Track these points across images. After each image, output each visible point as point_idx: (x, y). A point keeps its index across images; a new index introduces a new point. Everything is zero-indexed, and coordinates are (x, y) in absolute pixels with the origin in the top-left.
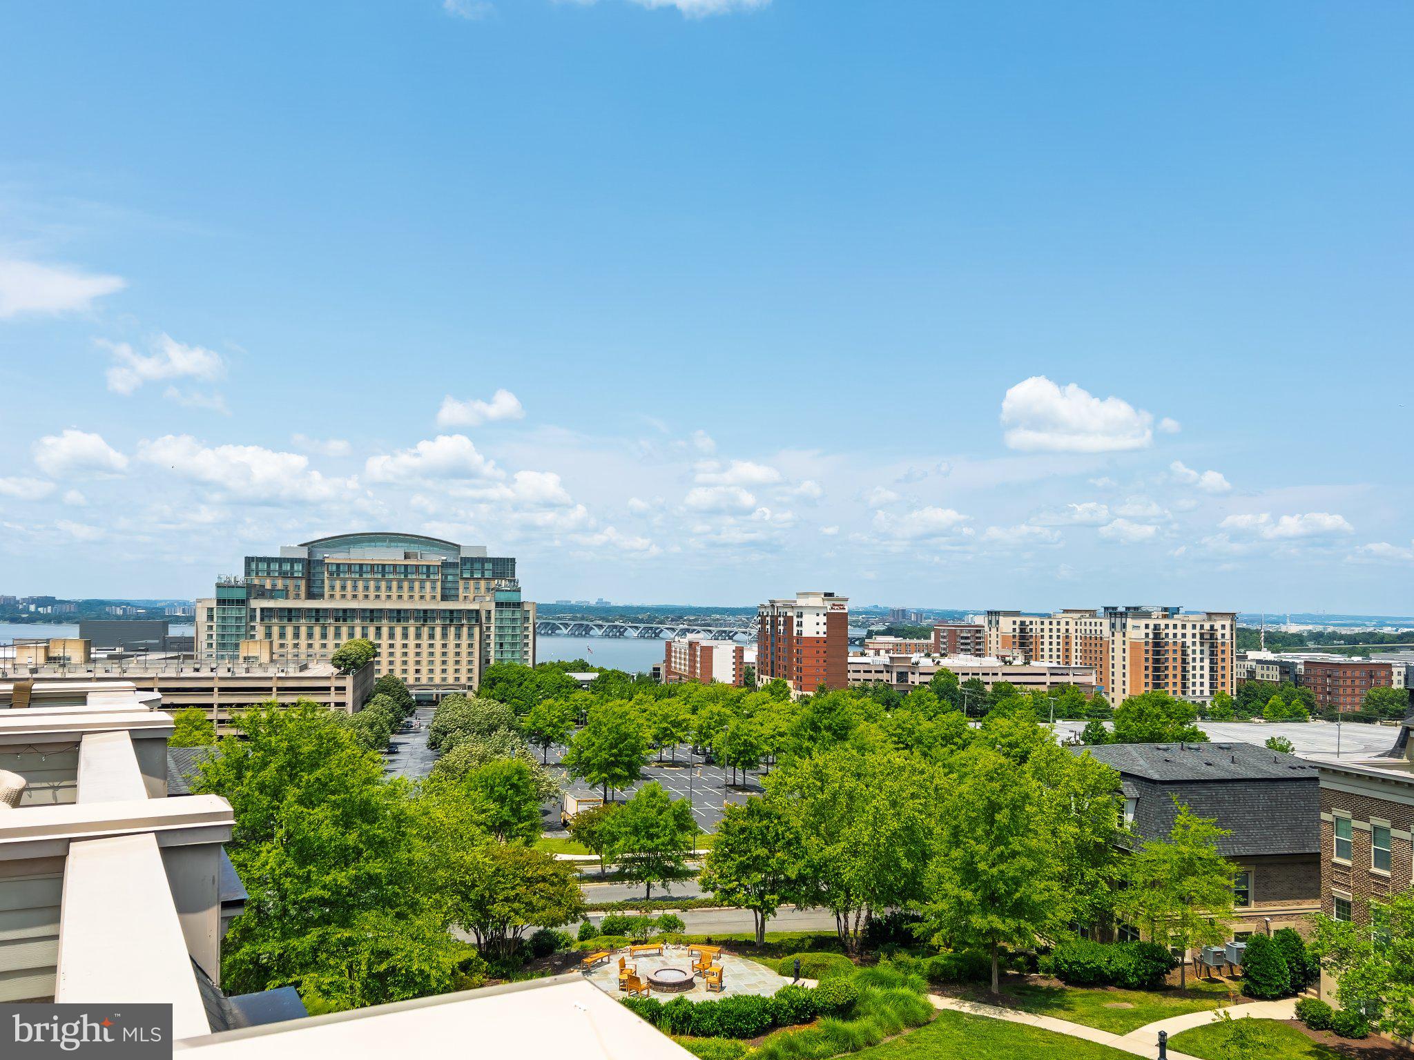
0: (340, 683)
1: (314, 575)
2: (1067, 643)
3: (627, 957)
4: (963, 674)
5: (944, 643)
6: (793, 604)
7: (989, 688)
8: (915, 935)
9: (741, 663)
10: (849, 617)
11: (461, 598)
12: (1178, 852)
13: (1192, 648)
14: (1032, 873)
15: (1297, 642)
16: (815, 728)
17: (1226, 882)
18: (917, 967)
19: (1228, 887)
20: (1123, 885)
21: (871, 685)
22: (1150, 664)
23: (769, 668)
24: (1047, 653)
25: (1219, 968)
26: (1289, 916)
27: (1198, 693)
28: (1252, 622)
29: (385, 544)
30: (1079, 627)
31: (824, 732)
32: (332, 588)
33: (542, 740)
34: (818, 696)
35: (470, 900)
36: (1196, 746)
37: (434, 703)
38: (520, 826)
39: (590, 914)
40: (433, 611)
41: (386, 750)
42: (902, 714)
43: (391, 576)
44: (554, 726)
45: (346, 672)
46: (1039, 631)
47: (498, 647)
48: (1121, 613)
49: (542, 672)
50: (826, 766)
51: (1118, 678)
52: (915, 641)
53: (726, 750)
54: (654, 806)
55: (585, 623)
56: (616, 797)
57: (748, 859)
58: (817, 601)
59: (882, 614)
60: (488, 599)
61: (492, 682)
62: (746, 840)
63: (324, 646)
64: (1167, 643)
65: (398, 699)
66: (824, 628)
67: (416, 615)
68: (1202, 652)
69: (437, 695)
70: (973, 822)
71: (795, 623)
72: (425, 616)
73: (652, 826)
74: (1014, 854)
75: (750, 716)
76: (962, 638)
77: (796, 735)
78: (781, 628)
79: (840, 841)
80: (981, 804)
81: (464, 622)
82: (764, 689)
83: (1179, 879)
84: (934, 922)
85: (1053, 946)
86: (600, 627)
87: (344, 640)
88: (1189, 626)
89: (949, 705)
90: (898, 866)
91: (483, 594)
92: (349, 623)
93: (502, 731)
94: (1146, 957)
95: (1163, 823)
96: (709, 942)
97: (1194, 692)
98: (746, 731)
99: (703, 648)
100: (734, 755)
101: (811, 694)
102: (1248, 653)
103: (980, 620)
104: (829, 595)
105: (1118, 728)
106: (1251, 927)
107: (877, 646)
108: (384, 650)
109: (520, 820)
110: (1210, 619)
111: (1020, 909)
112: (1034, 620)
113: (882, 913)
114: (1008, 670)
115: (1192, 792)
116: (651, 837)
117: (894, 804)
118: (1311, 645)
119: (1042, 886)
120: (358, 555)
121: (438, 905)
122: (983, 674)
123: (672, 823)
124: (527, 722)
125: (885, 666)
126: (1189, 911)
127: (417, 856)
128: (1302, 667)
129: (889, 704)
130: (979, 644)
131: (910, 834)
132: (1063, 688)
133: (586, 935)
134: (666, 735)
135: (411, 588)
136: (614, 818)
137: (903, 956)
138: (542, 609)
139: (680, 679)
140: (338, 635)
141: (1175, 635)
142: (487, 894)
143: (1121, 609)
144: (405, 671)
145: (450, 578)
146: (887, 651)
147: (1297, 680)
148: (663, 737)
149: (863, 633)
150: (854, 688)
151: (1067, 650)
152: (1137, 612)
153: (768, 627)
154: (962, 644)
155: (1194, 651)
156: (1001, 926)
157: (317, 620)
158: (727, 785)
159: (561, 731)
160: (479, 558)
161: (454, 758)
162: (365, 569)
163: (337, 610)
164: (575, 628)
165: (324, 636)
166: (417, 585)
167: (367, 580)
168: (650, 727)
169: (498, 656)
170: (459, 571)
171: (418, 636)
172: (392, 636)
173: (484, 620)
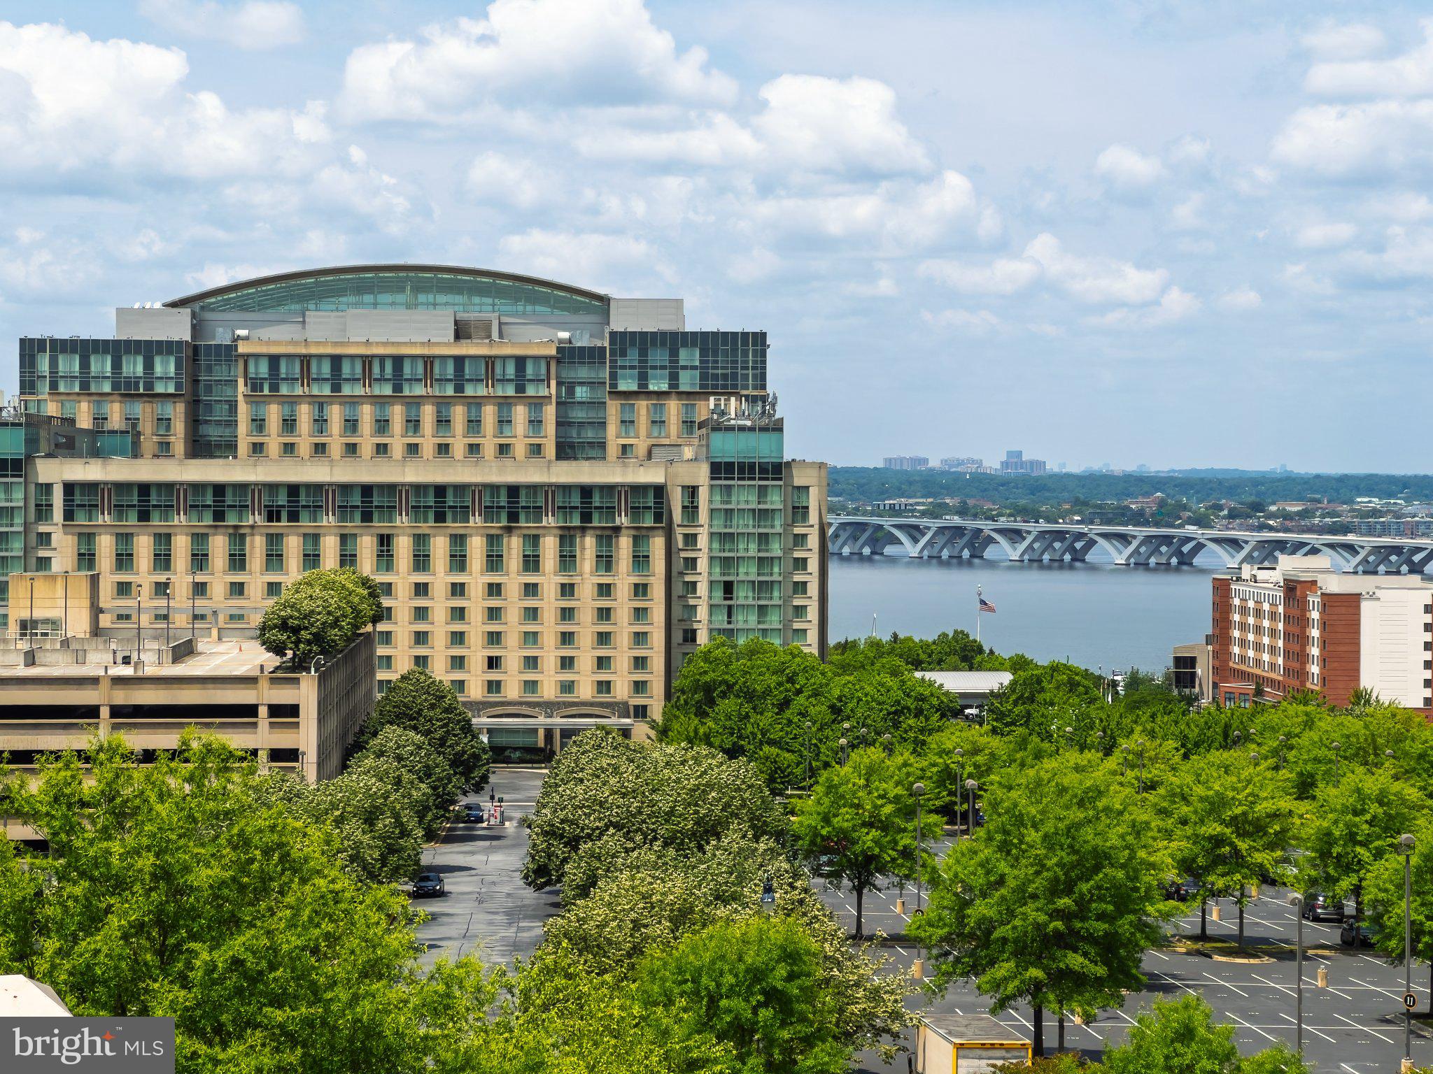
0: (283, 696)
1: (209, 389)
11: (612, 449)
29: (400, 298)
32: (259, 424)
33: (852, 864)
37: (539, 754)
40: (534, 488)
41: (413, 888)
43: (419, 390)
45: (299, 665)
47: (719, 594)
49: (845, 668)
53: (1405, 909)
55: (970, 524)
56: (1072, 1041)
60: (688, 453)
61: (701, 695)
65: (442, 740)
67: (487, 500)
69: (549, 733)
72: (513, 504)
81: (623, 520)
86: (1015, 535)
87: (293, 572)
91: (673, 439)
92: (304, 523)
93: (733, 837)
99: (1330, 600)
108: (401, 603)
120: (324, 331)
124: (805, 812)
134: (1218, 860)
135: (474, 424)
138: (845, 483)
140: (274, 558)
144: (458, 662)
145: (581, 393)
148: (1209, 866)
158: (1408, 1015)
159: (905, 841)
160: (663, 334)
161: (601, 913)
162: (346, 369)
163: (272, 487)
164: (941, 541)
165: (238, 561)
166: (489, 414)
167: (354, 401)
168: (1168, 835)
169: (721, 620)
170: (606, 374)
171: (494, 561)
172: (421, 561)
173: (677, 516)
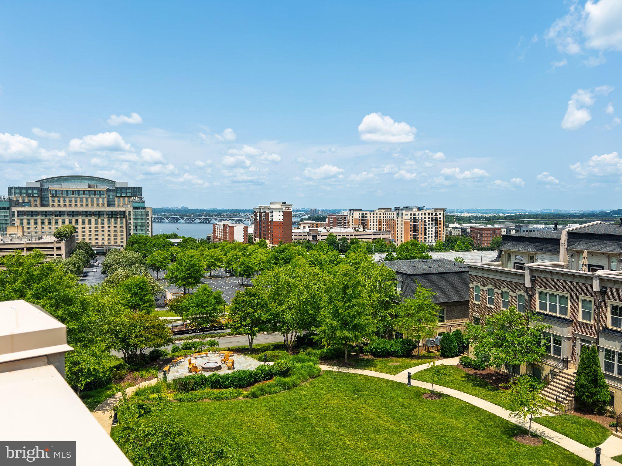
0: (58, 245)
1: (44, 195)
2: (380, 222)
3: (192, 358)
4: (339, 235)
5: (332, 223)
6: (269, 207)
7: (349, 241)
8: (314, 340)
9: (247, 233)
10: (293, 213)
11: (116, 205)
12: (417, 302)
13: (428, 223)
14: (361, 313)
15: (468, 220)
16: (277, 259)
17: (435, 313)
18: (315, 354)
19: (436, 315)
20: (397, 316)
21: (301, 241)
22: (412, 230)
23: (259, 235)
24: (372, 226)
25: (432, 347)
26: (458, 326)
27: (430, 241)
28: (452, 212)
29: (79, 181)
30: (385, 215)
31: (280, 261)
32: (53, 201)
33: (156, 268)
34: (279, 246)
35: (119, 338)
36: (425, 260)
37: (104, 253)
38: (144, 305)
39: (177, 342)
40: (103, 211)
41: (82, 275)
42: (313, 252)
43: (82, 196)
44: (161, 262)
45: (61, 240)
46: (369, 217)
47: (135, 228)
48: (401, 209)
49: (155, 238)
50: (279, 273)
51: (400, 235)
52: (320, 222)
53: (239, 270)
54: (205, 295)
55: (176, 217)
56: (190, 292)
57: (245, 314)
58: (279, 206)
59: (307, 212)
60: (129, 206)
61: (132, 243)
62: (244, 306)
63: (50, 228)
64: (418, 221)
65: (87, 252)
66: (282, 218)
67: (95, 213)
68: (432, 224)
69: (106, 250)
70: (337, 293)
71: (270, 216)
72: (99, 214)
73: (205, 303)
74: (354, 306)
75: (250, 255)
76: (339, 221)
77: (269, 262)
78: (264, 218)
79: (284, 304)
80: (341, 286)
81: (118, 216)
82: (256, 244)
83: (417, 313)
84: (322, 335)
85: (369, 342)
86: (183, 218)
87: (60, 225)
88: (427, 214)
89: (332, 248)
90: (308, 312)
91: (127, 204)
92: (62, 217)
93: (136, 265)
94: (405, 344)
95: (412, 291)
96: (229, 350)
97: (429, 240)
98: (247, 261)
99: (230, 227)
100: (242, 272)
101: (276, 245)
102: (449, 225)
103: (346, 213)
104: (284, 203)
105: (398, 255)
106: (444, 330)
107: (304, 225)
108: (80, 230)
109: (144, 303)
110: (435, 211)
111: (356, 328)
112: (367, 213)
113: (302, 333)
114: (357, 233)
115: (423, 278)
116: (204, 307)
117: (306, 288)
118: (473, 221)
119: (364, 318)
120: (65, 186)
121: (104, 340)
122: (347, 235)
123: (213, 301)
124: (148, 260)
125: (308, 233)
126: (421, 325)
127: (93, 319)
128: (469, 230)
129: (309, 248)
130: (345, 223)
131: (313, 300)
132: (378, 240)
133: (175, 350)
134: (212, 265)
135: (92, 201)
136: (187, 300)
137: (310, 350)
138: (155, 211)
139: (220, 241)
140: (57, 223)
141: (422, 218)
142: (127, 335)
143: (401, 208)
144: (90, 239)
145: (111, 196)
146: (309, 227)
147: (467, 235)
148: (211, 266)
149: (299, 220)
150: (295, 243)
151: (380, 225)
152: (407, 209)
153: (258, 217)
154: (339, 223)
155: (429, 224)
156: (348, 335)
157: (46, 216)
158: (239, 285)
159: (164, 264)
160: (125, 187)
161: (113, 277)
162: (69, 192)
163: (56, 212)
164: (171, 219)
165: (50, 224)
166: (95, 200)
167: (71, 198)
168: (205, 261)
169: (135, 232)
170: (115, 193)
171: (96, 223)
172: (83, 223)
173: (127, 216)
